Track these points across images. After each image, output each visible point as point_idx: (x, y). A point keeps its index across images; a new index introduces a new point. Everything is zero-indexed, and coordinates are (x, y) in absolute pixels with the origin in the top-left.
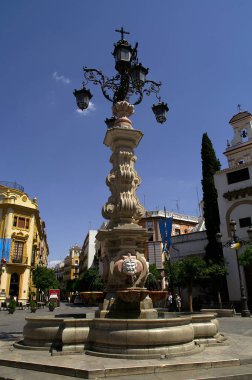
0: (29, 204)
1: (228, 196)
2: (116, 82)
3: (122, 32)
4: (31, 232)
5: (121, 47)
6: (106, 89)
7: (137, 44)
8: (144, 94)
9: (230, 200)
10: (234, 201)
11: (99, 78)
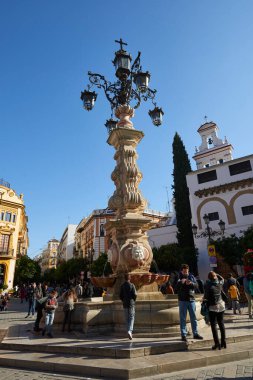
0: (15, 199)
1: (199, 194)
2: (118, 87)
3: (121, 43)
4: (18, 225)
5: (120, 56)
6: (108, 92)
7: (139, 54)
8: (142, 99)
9: (200, 197)
10: (204, 198)
11: (102, 82)
